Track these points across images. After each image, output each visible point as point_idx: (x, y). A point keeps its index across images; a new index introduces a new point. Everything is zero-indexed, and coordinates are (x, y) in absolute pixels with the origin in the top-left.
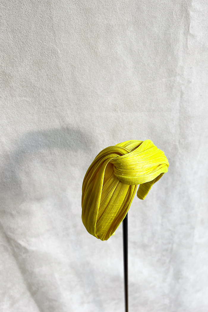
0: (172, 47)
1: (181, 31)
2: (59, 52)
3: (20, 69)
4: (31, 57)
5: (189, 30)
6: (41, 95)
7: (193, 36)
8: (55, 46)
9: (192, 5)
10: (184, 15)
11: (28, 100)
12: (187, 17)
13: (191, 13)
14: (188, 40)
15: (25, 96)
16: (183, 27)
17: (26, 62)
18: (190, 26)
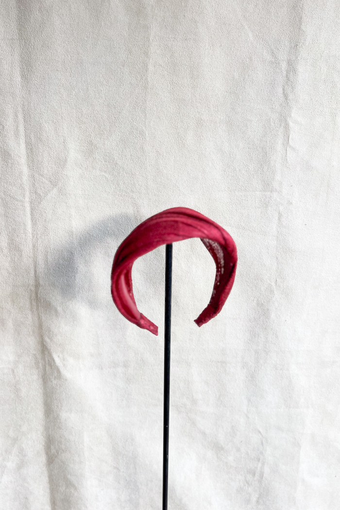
0: (268, 155)
1: (280, 141)
2: (147, 135)
3: (106, 142)
4: (120, 134)
5: (288, 141)
6: (120, 174)
7: (293, 149)
8: (144, 128)
9: (292, 116)
10: (283, 125)
11: (107, 176)
12: (287, 127)
13: (291, 124)
14: (288, 152)
15: (105, 172)
16: (282, 137)
17: (114, 138)
18: (290, 138)
